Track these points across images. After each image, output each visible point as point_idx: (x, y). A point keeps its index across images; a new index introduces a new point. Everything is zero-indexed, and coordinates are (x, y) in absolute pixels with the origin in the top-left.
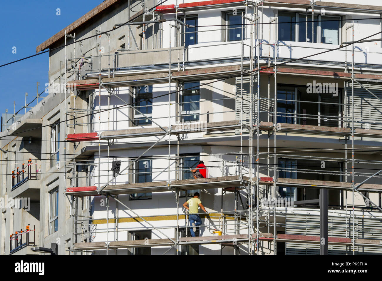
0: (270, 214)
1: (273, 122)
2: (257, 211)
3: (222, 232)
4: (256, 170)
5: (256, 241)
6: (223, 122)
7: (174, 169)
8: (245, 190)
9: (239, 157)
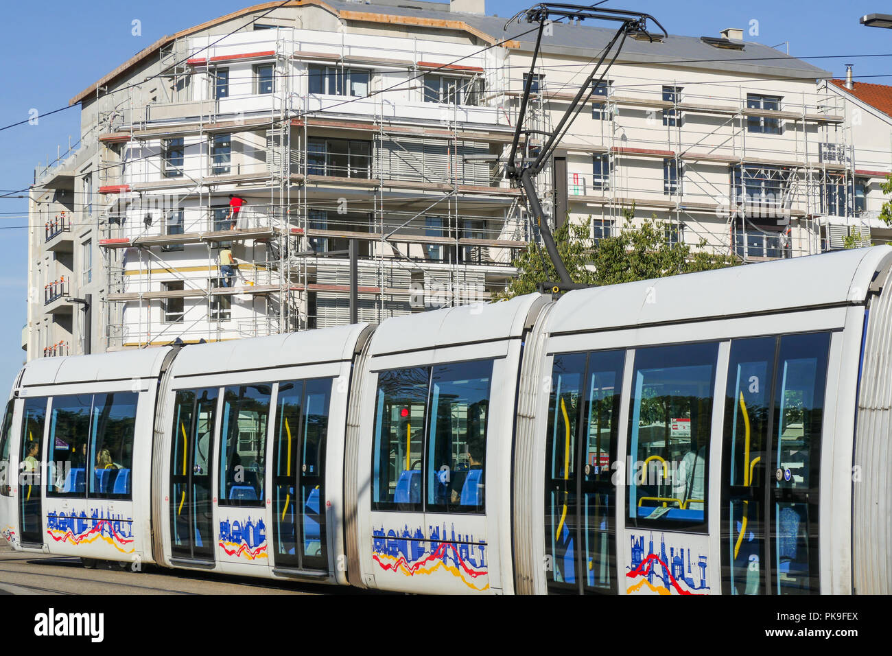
0: (301, 264)
1: (304, 174)
2: (288, 262)
3: (253, 283)
4: (287, 222)
5: (287, 291)
6: (254, 174)
7: (206, 221)
8: (276, 242)
9: (270, 209)
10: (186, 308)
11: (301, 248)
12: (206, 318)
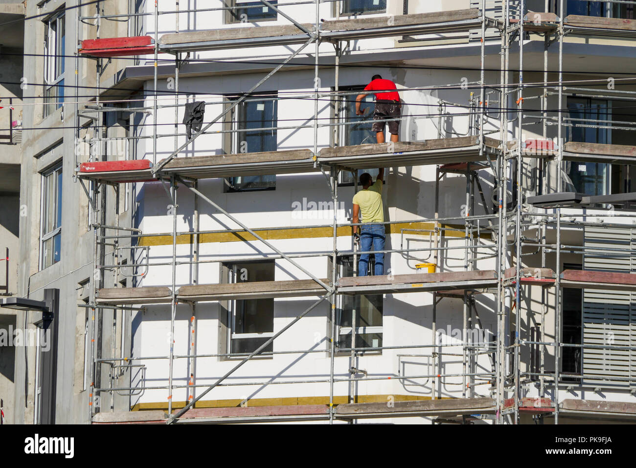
0: (547, 223)
1: (557, 12)
2: (517, 218)
3: (435, 266)
4: (515, 124)
5: (513, 286)
6: (440, 14)
7: (328, 122)
8: (489, 170)
9: (477, 94)
10: (279, 323)
11: (548, 185)
12: (324, 346)
